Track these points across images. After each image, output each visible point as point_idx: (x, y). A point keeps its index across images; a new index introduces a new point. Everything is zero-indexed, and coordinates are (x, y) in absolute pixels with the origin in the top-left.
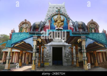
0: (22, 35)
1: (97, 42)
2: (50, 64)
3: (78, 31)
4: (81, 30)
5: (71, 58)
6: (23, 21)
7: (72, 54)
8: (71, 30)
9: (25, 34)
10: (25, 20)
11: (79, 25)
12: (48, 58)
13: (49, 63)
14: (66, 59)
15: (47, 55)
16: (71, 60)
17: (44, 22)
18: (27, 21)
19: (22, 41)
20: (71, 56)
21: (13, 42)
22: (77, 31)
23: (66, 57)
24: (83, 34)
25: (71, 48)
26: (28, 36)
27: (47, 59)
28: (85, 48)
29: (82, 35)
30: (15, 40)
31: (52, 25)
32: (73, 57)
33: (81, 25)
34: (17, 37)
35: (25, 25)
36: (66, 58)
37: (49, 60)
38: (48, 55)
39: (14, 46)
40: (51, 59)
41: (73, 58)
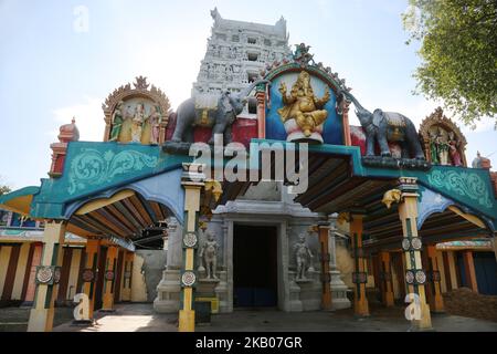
0: (124, 155)
1: (459, 204)
2: (223, 303)
3: (388, 155)
4: (397, 153)
5: (318, 277)
6: (128, 87)
7: (325, 258)
8: (358, 149)
9: (138, 154)
10: (141, 81)
11: (393, 128)
12: (212, 277)
13: (220, 299)
14: (298, 279)
15: (208, 260)
16: (318, 284)
17: (238, 101)
18: (149, 89)
19: (121, 187)
20: (319, 265)
21: (72, 192)
22: (384, 155)
23: (295, 269)
24: (408, 168)
25: (319, 231)
26: (155, 162)
27: (208, 279)
28: (415, 233)
29: (401, 173)
30: (85, 182)
31: (271, 117)
32: (329, 269)
33: (399, 127)
34: (96, 165)
35: (139, 107)
36: (296, 275)
37: (216, 283)
38: (214, 259)
39: (77, 210)
40: (226, 280)
41: (329, 275)
